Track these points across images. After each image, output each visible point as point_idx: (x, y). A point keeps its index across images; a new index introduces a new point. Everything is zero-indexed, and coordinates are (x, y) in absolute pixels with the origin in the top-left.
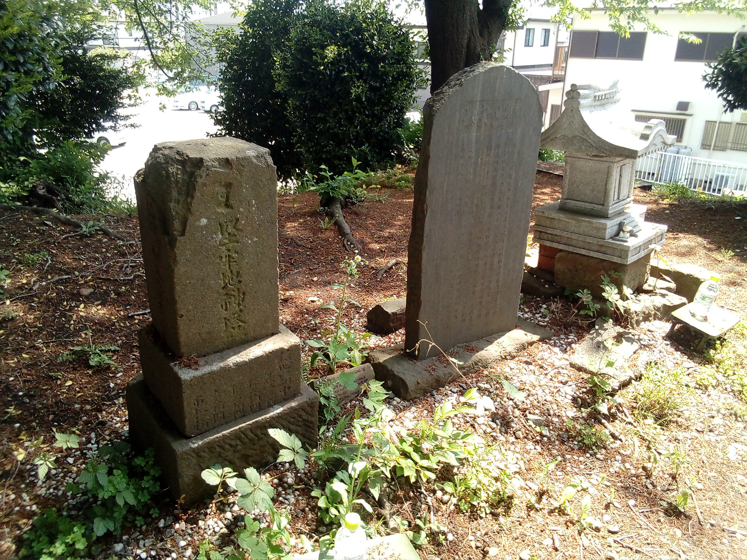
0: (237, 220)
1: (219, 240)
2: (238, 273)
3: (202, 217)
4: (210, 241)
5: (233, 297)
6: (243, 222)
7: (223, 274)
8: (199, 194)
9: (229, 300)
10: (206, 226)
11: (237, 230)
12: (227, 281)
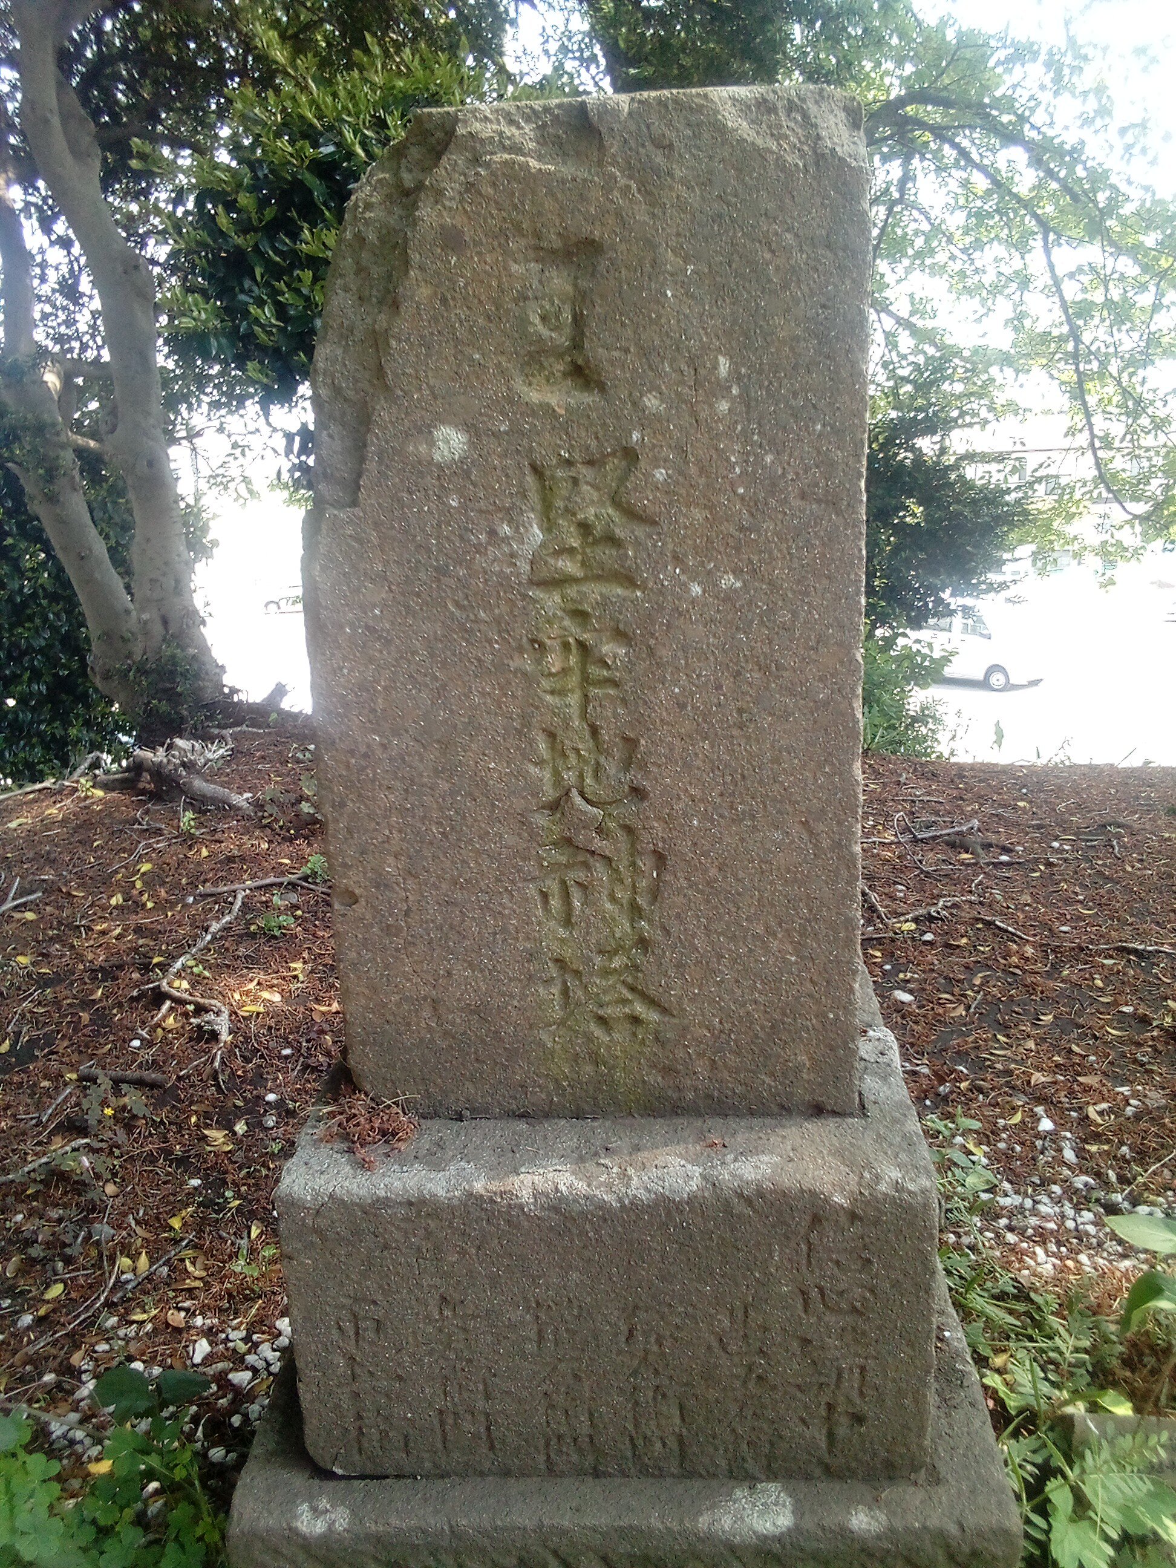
0: (630, 455)
1: (527, 550)
2: (631, 743)
3: (441, 419)
4: (479, 549)
5: (599, 867)
6: (660, 474)
7: (552, 736)
8: (424, 292)
9: (581, 875)
10: (461, 470)
11: (632, 514)
12: (570, 777)
